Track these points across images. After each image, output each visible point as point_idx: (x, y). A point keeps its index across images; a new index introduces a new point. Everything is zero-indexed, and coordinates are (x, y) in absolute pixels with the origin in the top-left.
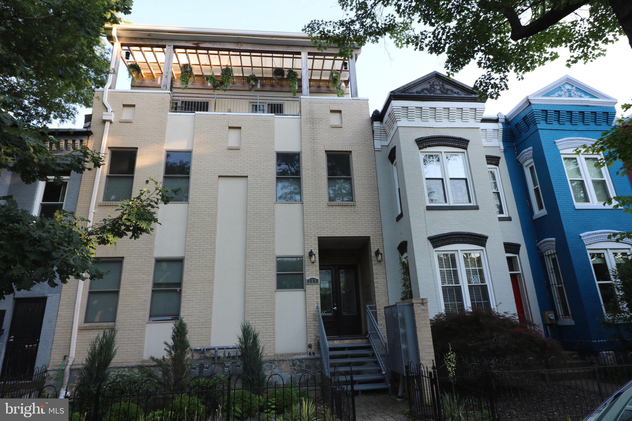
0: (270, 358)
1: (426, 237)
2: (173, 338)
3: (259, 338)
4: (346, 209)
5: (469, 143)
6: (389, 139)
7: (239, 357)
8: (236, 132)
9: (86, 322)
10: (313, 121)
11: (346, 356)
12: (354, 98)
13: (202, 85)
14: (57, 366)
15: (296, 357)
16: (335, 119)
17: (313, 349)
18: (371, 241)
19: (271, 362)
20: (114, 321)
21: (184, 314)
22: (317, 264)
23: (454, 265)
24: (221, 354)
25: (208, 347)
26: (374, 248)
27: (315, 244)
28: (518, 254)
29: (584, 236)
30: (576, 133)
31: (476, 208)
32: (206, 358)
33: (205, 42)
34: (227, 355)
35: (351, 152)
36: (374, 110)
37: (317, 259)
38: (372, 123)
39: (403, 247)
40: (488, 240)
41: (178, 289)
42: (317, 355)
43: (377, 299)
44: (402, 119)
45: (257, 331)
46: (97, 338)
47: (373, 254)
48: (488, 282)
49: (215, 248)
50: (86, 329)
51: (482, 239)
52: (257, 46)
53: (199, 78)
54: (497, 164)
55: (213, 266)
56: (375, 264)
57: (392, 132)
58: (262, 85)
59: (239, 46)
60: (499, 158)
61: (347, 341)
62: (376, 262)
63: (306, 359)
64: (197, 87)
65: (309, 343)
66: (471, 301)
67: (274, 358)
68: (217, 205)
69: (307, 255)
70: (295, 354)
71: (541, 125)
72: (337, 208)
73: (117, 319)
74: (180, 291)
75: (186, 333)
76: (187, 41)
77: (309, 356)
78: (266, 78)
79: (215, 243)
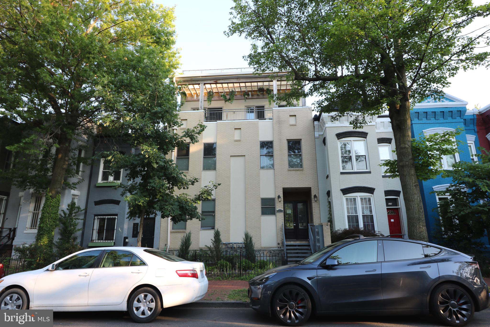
0: (259, 249)
1: (339, 189)
2: (215, 238)
3: (253, 239)
4: (298, 172)
5: (368, 135)
6: (323, 131)
7: (244, 247)
8: (239, 131)
9: (173, 229)
10: (280, 122)
11: (297, 249)
12: (303, 107)
13: (218, 98)
14: (163, 248)
15: (272, 249)
16: (292, 121)
17: (280, 246)
18: (312, 190)
19: (259, 251)
20: (185, 229)
21: (217, 226)
22: (282, 202)
23: (355, 204)
24: (235, 246)
25: (229, 242)
26: (313, 194)
27: (281, 192)
28: (399, 196)
29: (434, 188)
30: (438, 125)
31: (370, 172)
32: (228, 247)
33: (220, 79)
34: (238, 247)
35: (301, 139)
36: (314, 115)
37: (282, 199)
38: (314, 122)
39: (329, 193)
40: (375, 191)
41: (213, 214)
42: (282, 249)
43: (314, 221)
44: (328, 123)
45: (251, 235)
46: (184, 236)
47: (313, 197)
48: (374, 213)
49: (230, 194)
50: (173, 232)
51: (371, 190)
52: (249, 79)
53: (216, 94)
54: (390, 143)
55: (230, 203)
56: (314, 203)
57: (324, 128)
58: (252, 95)
59: (239, 80)
60: (391, 139)
61: (298, 242)
62: (314, 201)
63: (277, 250)
64: (216, 99)
65: (278, 242)
66: (363, 223)
67: (260, 249)
68: (230, 171)
69: (277, 197)
70: (271, 248)
71: (415, 121)
72: (293, 172)
73: (187, 228)
74: (214, 215)
75: (220, 236)
76: (211, 80)
77: (278, 249)
78: (254, 91)
79: (230, 191)
